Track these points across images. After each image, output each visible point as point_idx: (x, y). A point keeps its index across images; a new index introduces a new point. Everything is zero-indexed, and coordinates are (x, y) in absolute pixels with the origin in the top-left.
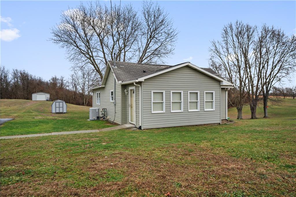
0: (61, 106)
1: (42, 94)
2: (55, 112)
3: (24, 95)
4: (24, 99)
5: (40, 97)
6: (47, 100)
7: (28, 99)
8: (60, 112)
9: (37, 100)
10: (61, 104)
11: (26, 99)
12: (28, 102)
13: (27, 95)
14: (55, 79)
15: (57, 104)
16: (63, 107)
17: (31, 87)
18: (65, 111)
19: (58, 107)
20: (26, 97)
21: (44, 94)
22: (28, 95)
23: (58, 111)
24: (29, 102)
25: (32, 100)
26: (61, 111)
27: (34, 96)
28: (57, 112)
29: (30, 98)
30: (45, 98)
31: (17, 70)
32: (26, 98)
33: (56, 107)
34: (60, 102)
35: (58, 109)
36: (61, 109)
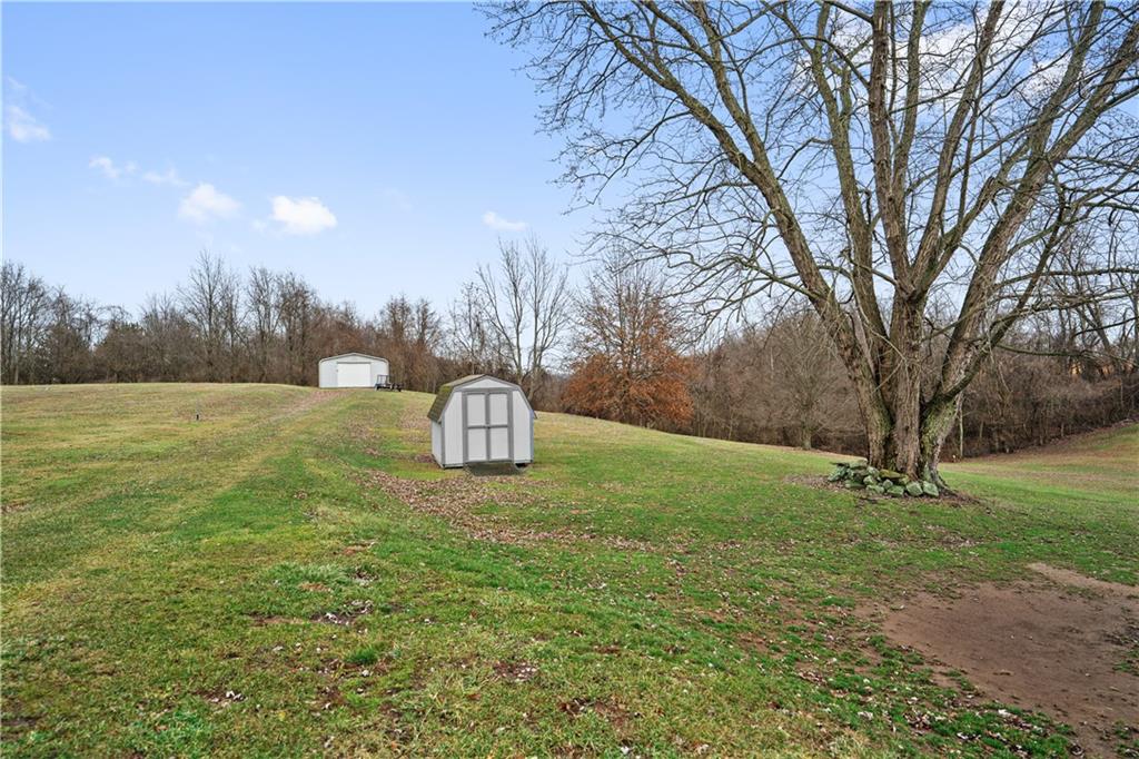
0: (499, 417)
1: (359, 359)
2: (459, 461)
3: (291, 368)
4: (291, 383)
5: (351, 374)
6: (379, 387)
7: (304, 383)
8: (495, 457)
9: (341, 384)
10: (498, 402)
11: (298, 384)
12: (301, 392)
13: (300, 370)
14: (398, 311)
15: (476, 402)
16: (509, 426)
17: (314, 336)
18: (523, 454)
19: (483, 424)
20: (296, 376)
21: (368, 360)
22: (304, 368)
23: (477, 455)
24: (309, 394)
25: (317, 386)
26: (500, 454)
27: (326, 367)
28: (473, 458)
29: (309, 379)
30: (372, 376)
31: (263, 272)
32: (299, 380)
33: (466, 428)
34: (488, 392)
35: (477, 438)
36: (499, 437)
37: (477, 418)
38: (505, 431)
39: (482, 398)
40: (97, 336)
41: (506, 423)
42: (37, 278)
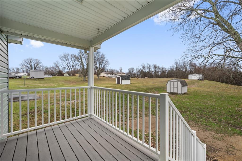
0: (176, 86)
2: (169, 92)
8: (175, 92)
10: (176, 83)
15: (172, 83)
16: (178, 87)
18: (180, 92)
19: (173, 87)
23: (172, 91)
27: (190, 76)
33: (170, 87)
34: (174, 82)
35: (172, 89)
36: (176, 89)
37: (172, 85)
38: (177, 88)
39: (173, 83)
40: (167, 72)
41: (177, 87)
42: (154, 64)
